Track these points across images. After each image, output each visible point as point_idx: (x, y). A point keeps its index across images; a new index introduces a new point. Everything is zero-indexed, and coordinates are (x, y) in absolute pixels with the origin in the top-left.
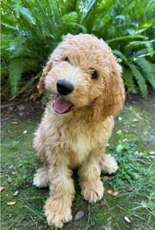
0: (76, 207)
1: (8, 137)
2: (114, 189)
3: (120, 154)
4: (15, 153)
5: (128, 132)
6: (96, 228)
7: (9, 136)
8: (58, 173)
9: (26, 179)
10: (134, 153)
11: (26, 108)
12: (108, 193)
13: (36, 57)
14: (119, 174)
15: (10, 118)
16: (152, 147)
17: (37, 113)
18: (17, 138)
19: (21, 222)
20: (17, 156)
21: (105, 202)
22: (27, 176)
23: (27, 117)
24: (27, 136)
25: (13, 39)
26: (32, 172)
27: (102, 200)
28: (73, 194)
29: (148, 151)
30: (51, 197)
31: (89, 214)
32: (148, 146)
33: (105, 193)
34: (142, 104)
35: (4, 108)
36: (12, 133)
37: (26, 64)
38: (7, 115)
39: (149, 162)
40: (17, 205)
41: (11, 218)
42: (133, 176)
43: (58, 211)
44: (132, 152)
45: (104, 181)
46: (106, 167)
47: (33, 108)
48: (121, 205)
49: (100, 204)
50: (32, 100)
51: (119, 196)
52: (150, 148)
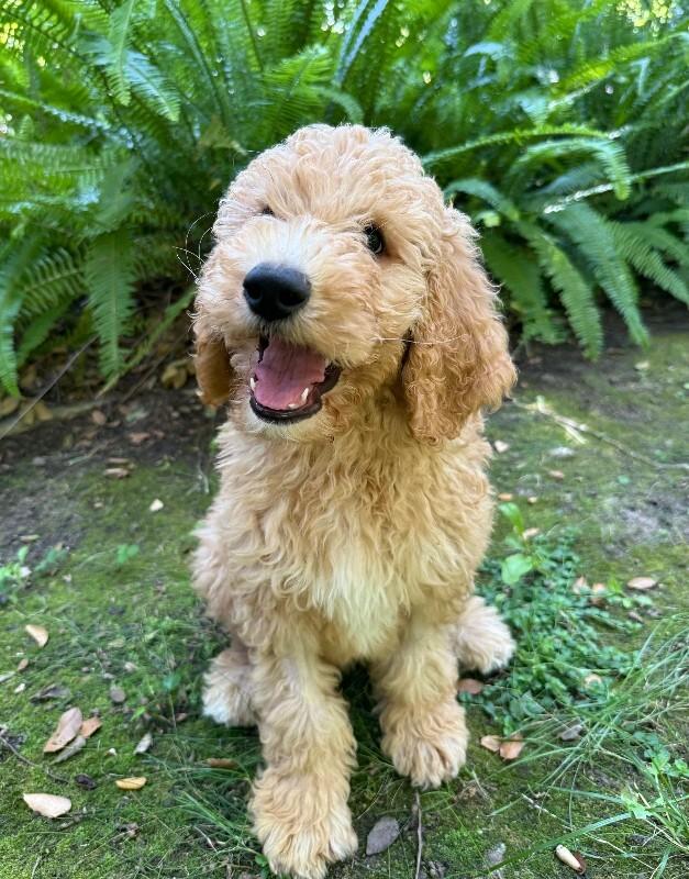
0: (369, 803)
1: (98, 526)
2: (506, 732)
3: (519, 593)
4: (128, 587)
5: (541, 502)
7: (100, 522)
8: (286, 682)
9: (174, 692)
10: (571, 588)
11: (152, 415)
12: (482, 747)
14: (519, 673)
15: (98, 453)
16: (638, 560)
17: (191, 432)
18: (128, 530)
19: (170, 857)
20: (135, 598)
21: (475, 786)
22: (179, 679)
23: (158, 448)
24: (164, 518)
26: (194, 662)
27: (462, 774)
28: (349, 754)
29: (621, 576)
30: (270, 770)
31: (419, 832)
32: (621, 554)
33: (472, 746)
34: (583, 383)
35: (75, 419)
36: (108, 509)
38: (86, 443)
39: (634, 620)
40: (151, 790)
41: (134, 839)
42: (574, 680)
43: (302, 820)
44: (561, 582)
45: (465, 698)
47: (175, 414)
48: (537, 796)
49: (457, 793)
50: (170, 386)
51: (526, 759)
52: (632, 566)
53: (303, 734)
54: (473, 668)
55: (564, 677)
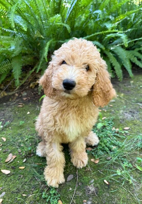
0: (68, 172)
1: (17, 117)
2: (96, 158)
3: (101, 130)
4: (22, 130)
5: (107, 112)
6: (82, 187)
7: (17, 116)
8: (53, 148)
9: (30, 150)
10: (111, 129)
11: (28, 94)
12: (91, 161)
13: (32, 53)
14: (100, 146)
15: (17, 102)
16: (126, 123)
17: (36, 97)
18: (23, 118)
19: (29, 182)
20: (24, 132)
21: (89, 168)
22: (31, 148)
23: (29, 101)
24: (30, 115)
25: (13, 40)
26: (35, 144)
27: (87, 166)
28: (64, 164)
29: (122, 127)
30: (48, 166)
31: (77, 177)
32: (123, 122)
33: (89, 161)
34: (119, 86)
35: (12, 95)
36: (19, 114)
37: (24, 60)
38: (14, 100)
39: (124, 136)
40: (26, 169)
41: (22, 178)
42: (110, 148)
43: (54, 176)
44: (110, 128)
45: (88, 151)
46: (89, 141)
47: (33, 94)
48: (101, 170)
49: (85, 170)
50: (32, 88)
51: (99, 163)
52: (125, 125)
53: (55, 159)
54: (90, 145)
55: (108, 148)
